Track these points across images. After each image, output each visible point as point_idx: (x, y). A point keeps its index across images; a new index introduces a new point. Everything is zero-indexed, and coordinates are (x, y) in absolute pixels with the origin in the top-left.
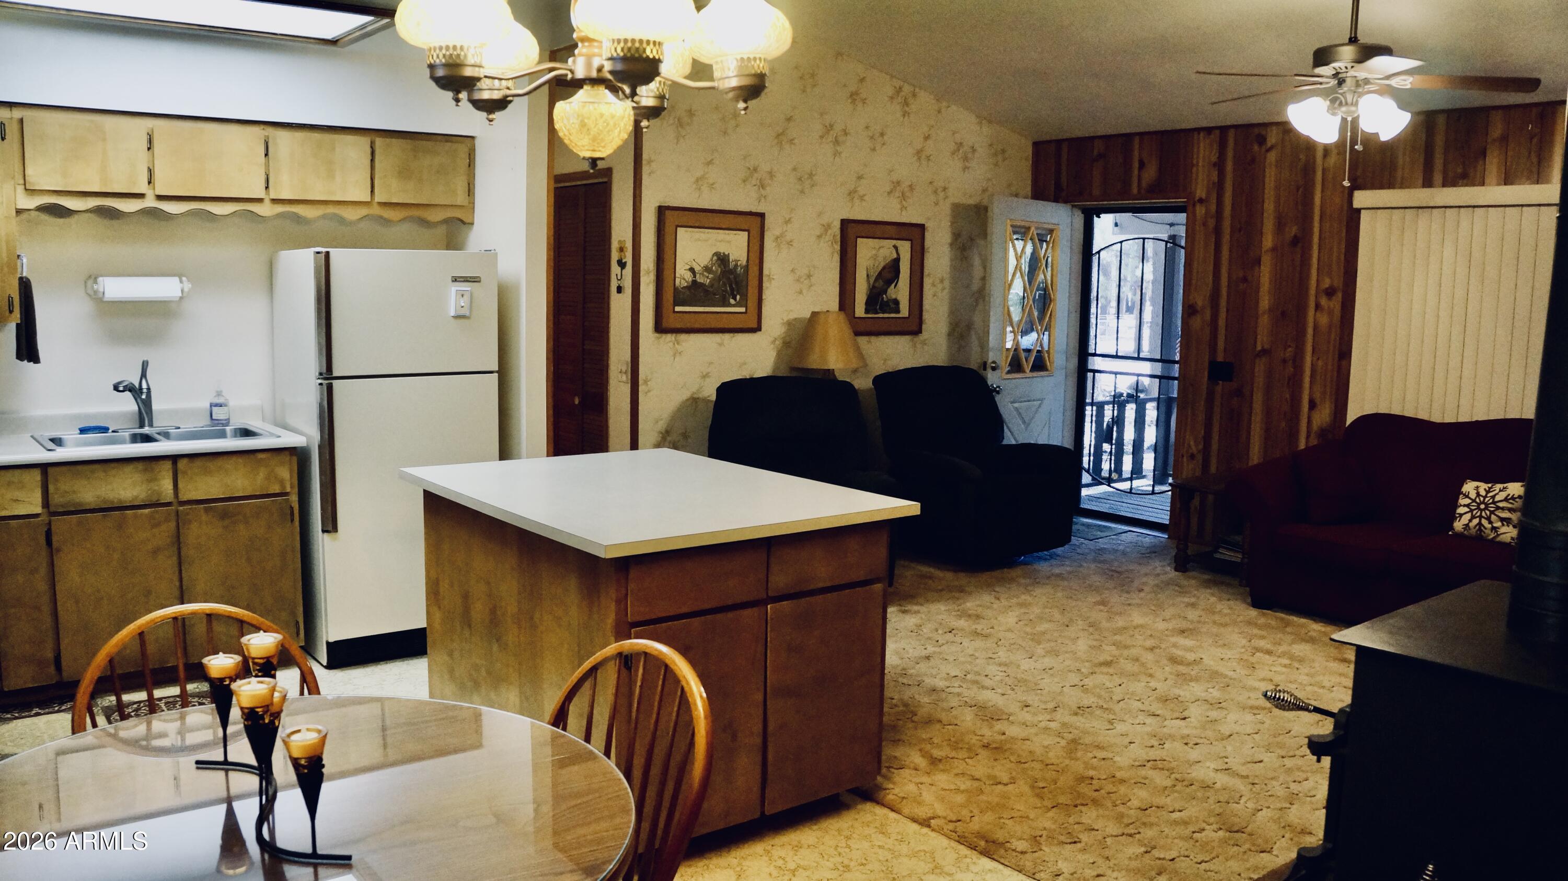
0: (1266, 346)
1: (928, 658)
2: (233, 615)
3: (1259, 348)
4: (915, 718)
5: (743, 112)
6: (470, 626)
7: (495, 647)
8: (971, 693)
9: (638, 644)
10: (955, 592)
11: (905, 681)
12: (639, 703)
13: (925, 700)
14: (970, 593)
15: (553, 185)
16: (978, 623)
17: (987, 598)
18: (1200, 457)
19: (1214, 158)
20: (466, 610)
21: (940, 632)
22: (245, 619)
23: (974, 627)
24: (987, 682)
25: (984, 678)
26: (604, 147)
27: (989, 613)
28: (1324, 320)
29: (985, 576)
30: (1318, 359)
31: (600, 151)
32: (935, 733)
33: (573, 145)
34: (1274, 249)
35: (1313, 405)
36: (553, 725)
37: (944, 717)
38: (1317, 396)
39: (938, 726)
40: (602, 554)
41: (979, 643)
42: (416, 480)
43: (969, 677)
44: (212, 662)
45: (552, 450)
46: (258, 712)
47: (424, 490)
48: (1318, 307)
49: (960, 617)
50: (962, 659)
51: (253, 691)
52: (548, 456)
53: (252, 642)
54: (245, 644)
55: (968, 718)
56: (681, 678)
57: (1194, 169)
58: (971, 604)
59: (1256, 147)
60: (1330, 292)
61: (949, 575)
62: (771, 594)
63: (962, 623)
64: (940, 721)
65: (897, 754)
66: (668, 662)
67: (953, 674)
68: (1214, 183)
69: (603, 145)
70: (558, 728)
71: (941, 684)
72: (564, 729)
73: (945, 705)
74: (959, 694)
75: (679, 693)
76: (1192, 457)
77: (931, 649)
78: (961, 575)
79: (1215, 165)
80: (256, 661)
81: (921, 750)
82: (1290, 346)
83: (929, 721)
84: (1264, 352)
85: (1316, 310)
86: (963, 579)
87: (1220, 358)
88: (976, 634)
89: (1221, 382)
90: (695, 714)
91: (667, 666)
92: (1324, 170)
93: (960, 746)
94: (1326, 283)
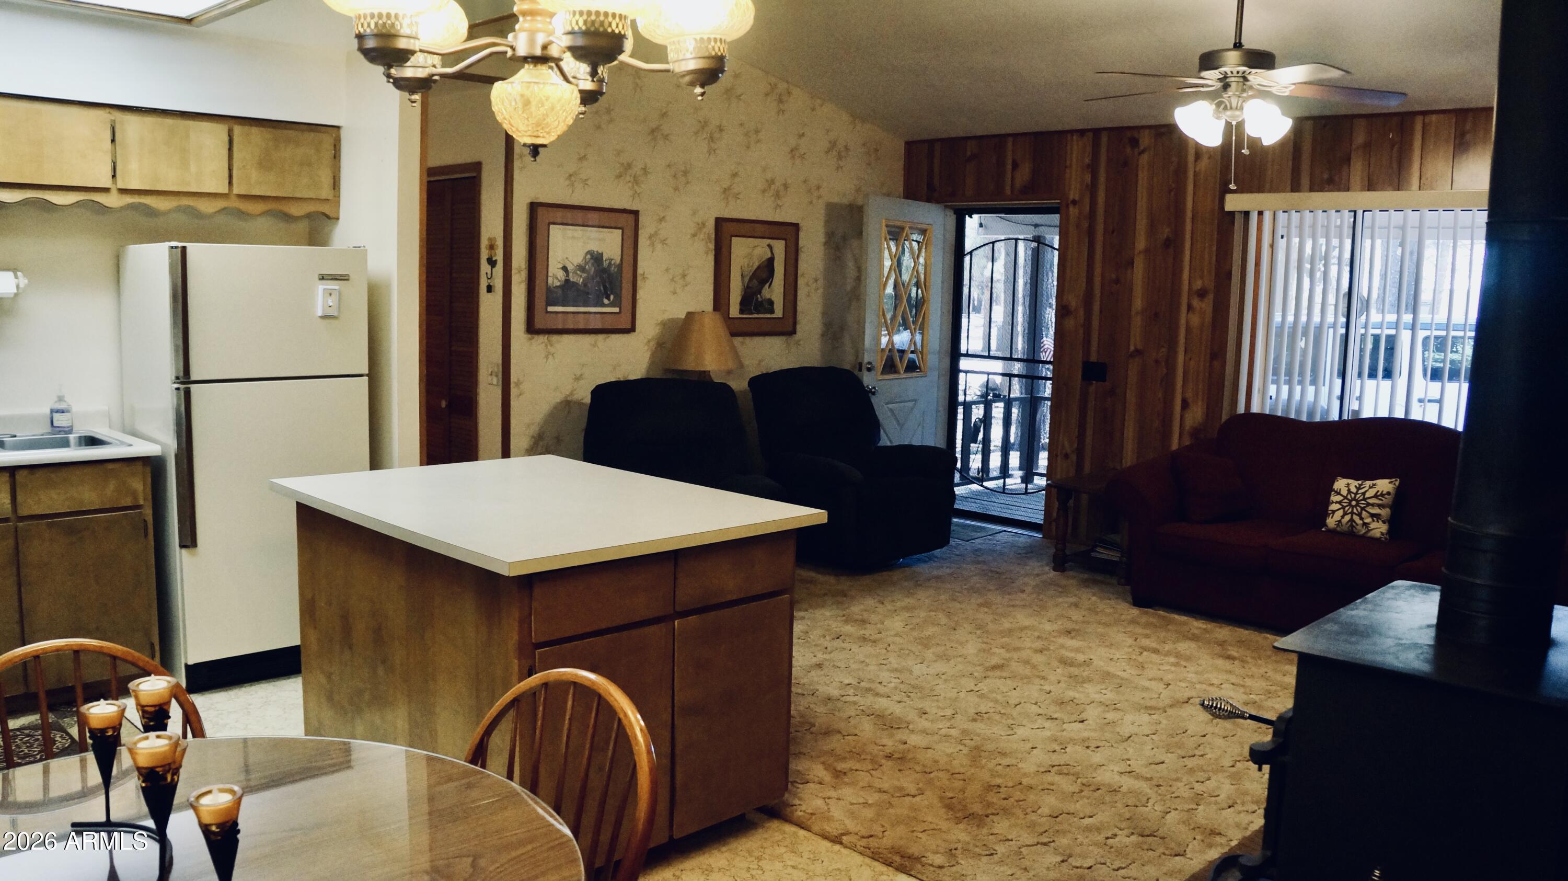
0: (1139, 347)
1: (819, 666)
2: (105, 651)
3: (1132, 348)
4: (813, 729)
5: (700, 98)
6: (351, 648)
7: (381, 671)
8: (867, 701)
9: (565, 673)
10: (841, 597)
11: (800, 691)
12: (568, 737)
13: (821, 709)
14: (853, 598)
15: (426, 179)
16: (865, 629)
17: (870, 602)
18: (1074, 457)
19: (1087, 161)
20: (347, 630)
21: (828, 638)
22: (119, 654)
23: (862, 632)
24: (881, 689)
25: (879, 685)
26: (548, 133)
27: (874, 618)
28: (1195, 320)
29: (867, 580)
30: (1190, 359)
31: (543, 137)
32: (835, 743)
33: (514, 129)
34: (1147, 251)
35: (1185, 405)
36: (472, 762)
37: (841, 725)
38: (1189, 395)
39: (839, 736)
40: (505, 572)
41: (868, 649)
42: (289, 492)
43: (862, 684)
44: (93, 711)
45: (425, 459)
46: (158, 772)
47: (298, 503)
48: (1190, 308)
49: (846, 622)
50: (854, 666)
51: (151, 748)
52: (422, 464)
53: (142, 687)
54: (134, 691)
55: (867, 728)
56: (618, 710)
57: (1068, 171)
58: (856, 609)
59: (1128, 150)
60: (1202, 294)
61: (832, 580)
62: (678, 609)
63: (849, 628)
64: (839, 732)
65: (800, 768)
66: (601, 692)
67: (847, 682)
68: (1087, 186)
69: (547, 130)
70: (476, 765)
71: (835, 693)
72: (483, 766)
73: (845, 715)
74: (855, 703)
75: (615, 727)
76: (1066, 456)
77: (820, 657)
78: (843, 578)
79: (1088, 166)
80: (146, 708)
81: (823, 763)
82: (1163, 347)
83: (828, 732)
84: (1138, 352)
85: (1188, 311)
86: (845, 583)
87: (1094, 358)
88: (864, 639)
89: (1094, 382)
90: (635, 748)
91: (600, 696)
92: (1196, 174)
93: (863, 757)
94: (1198, 284)
